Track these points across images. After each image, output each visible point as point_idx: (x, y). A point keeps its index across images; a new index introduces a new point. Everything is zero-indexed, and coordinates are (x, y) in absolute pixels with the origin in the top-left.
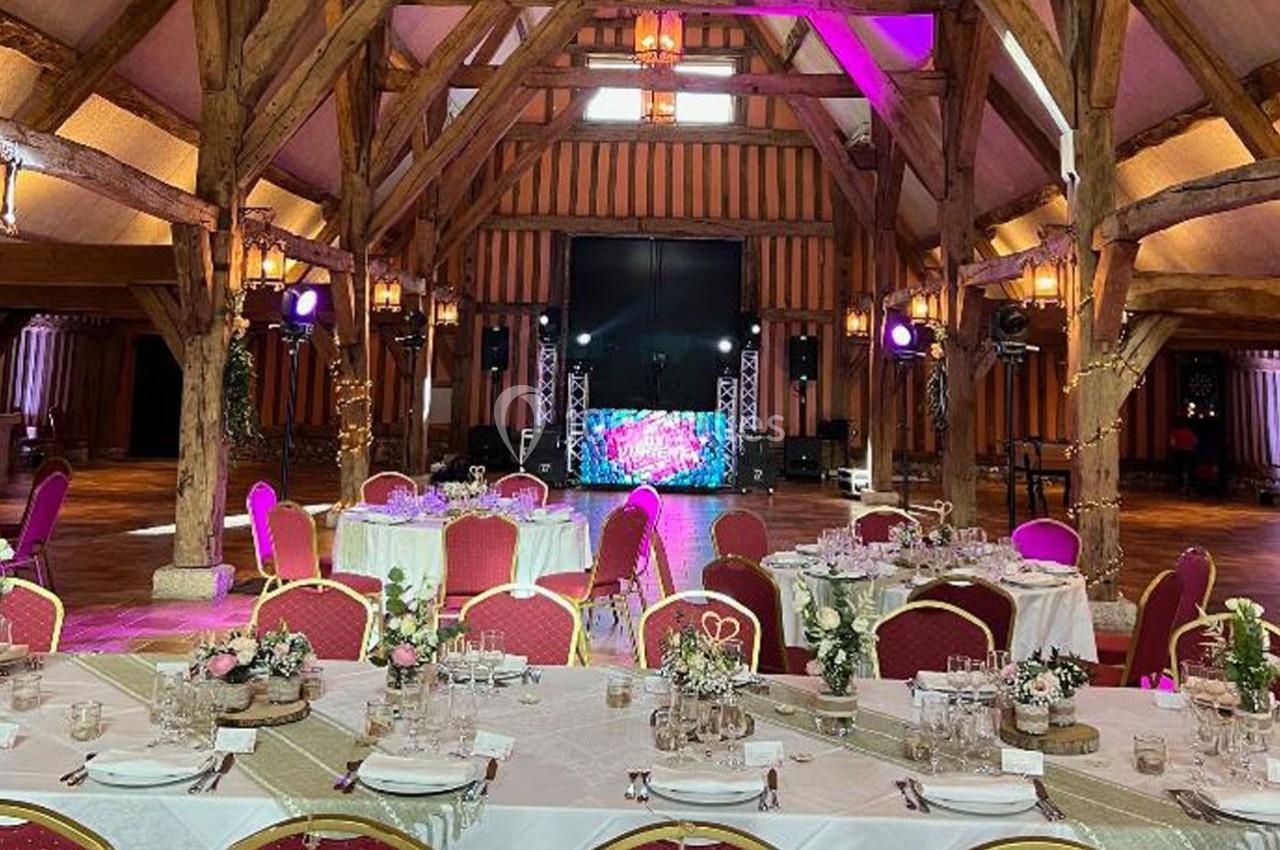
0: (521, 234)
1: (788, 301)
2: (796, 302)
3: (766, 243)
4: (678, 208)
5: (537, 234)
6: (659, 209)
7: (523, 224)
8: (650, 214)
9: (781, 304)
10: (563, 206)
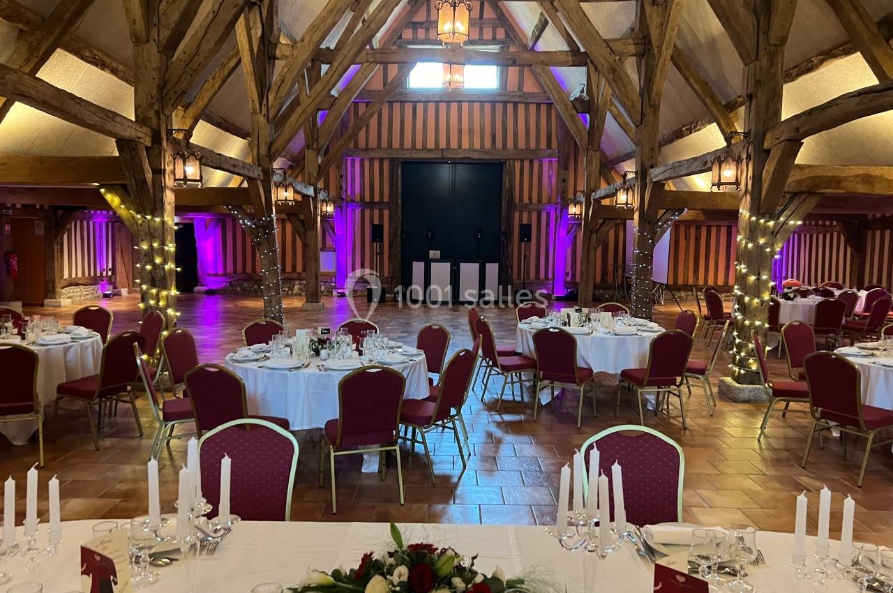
0: (371, 160)
1: (530, 199)
2: (535, 200)
3: (517, 165)
4: (465, 145)
5: (381, 160)
6: (454, 145)
7: (373, 154)
8: (448, 148)
9: (526, 200)
10: (396, 144)
